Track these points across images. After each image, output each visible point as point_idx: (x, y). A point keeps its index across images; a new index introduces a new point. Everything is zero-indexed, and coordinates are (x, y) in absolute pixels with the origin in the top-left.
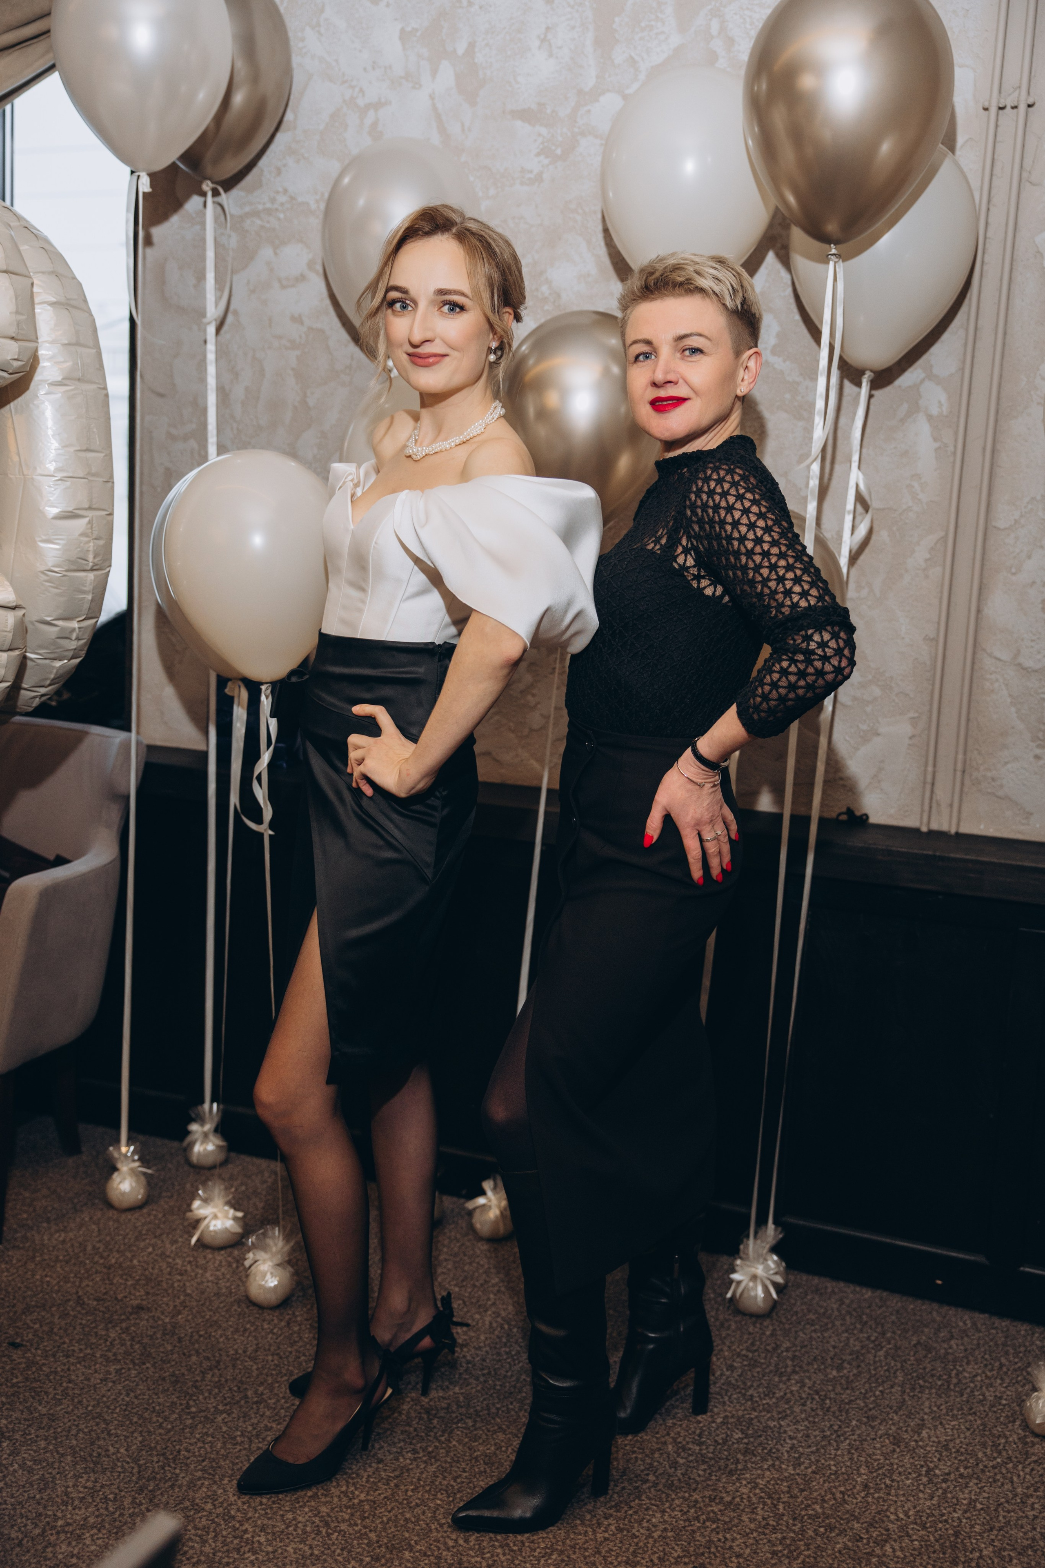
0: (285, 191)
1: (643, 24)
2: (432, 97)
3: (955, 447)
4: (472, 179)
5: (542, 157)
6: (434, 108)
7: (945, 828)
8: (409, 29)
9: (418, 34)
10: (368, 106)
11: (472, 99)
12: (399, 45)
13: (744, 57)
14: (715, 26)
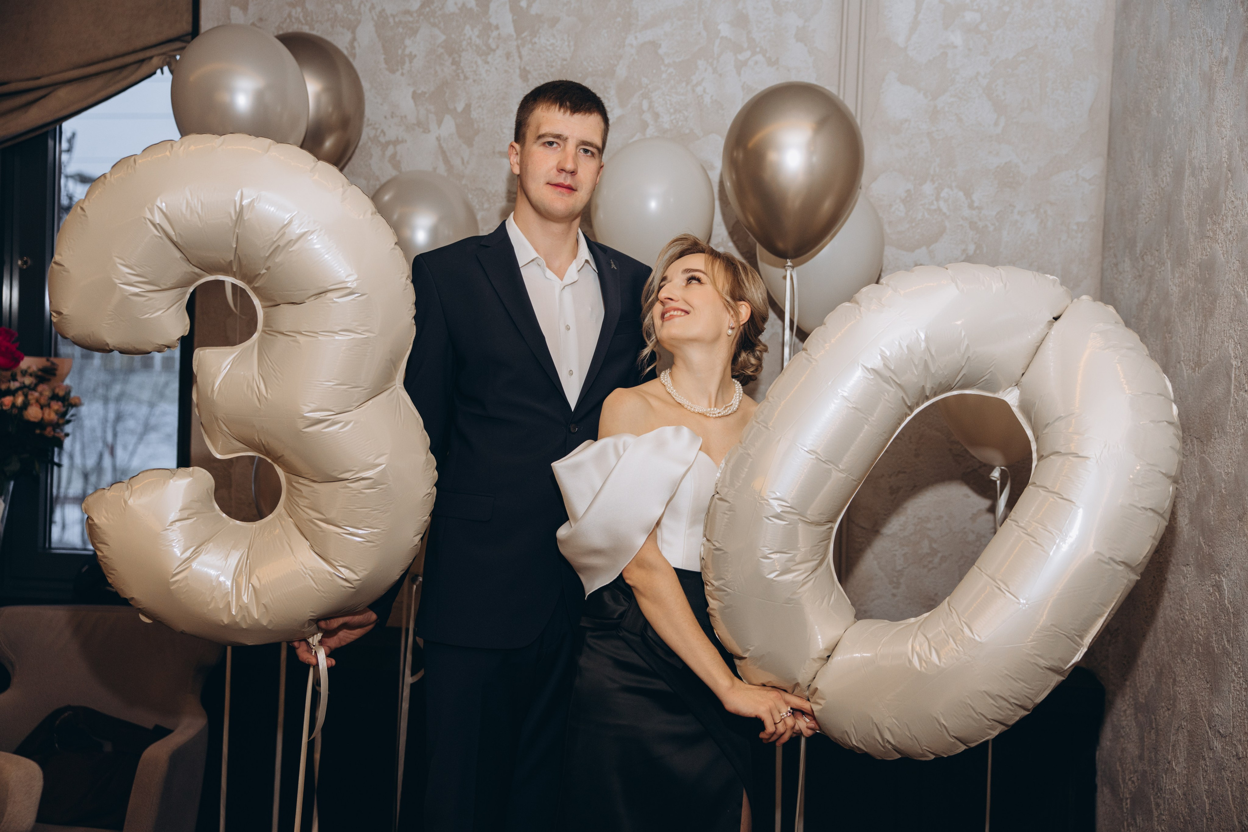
2: (438, 139)
4: (470, 196)
6: (440, 147)
8: (420, 92)
9: (427, 95)
10: (388, 143)
11: (469, 142)
12: (411, 102)
13: (667, 126)
14: (645, 105)
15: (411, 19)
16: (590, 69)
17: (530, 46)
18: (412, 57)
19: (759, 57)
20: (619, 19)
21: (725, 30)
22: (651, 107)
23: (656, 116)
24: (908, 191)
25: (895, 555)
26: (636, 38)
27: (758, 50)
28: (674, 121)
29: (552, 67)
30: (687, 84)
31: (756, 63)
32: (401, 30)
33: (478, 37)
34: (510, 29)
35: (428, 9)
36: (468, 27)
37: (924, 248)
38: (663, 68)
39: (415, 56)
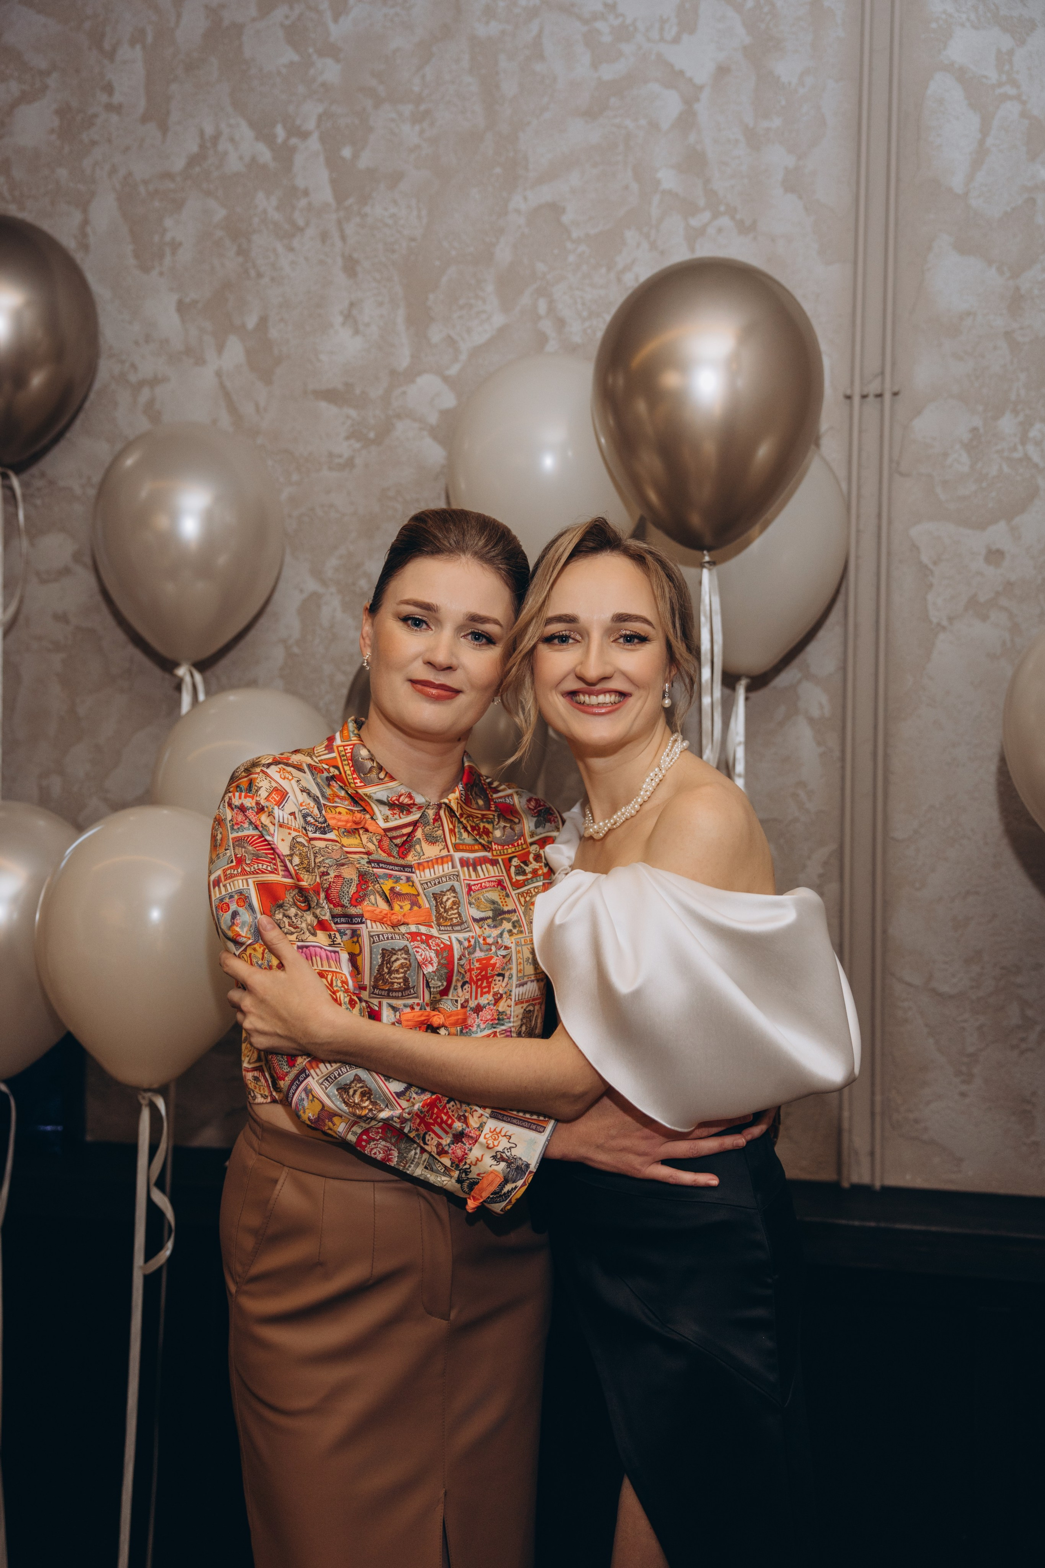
0: (43, 475)
1: (462, 302)
2: (219, 374)
3: (843, 752)
4: (270, 463)
5: (352, 441)
6: (222, 386)
7: (866, 1180)
8: (187, 300)
9: (200, 306)
10: (142, 383)
11: (267, 377)
12: (175, 318)
13: (577, 339)
14: (542, 306)
15: (172, 186)
16: (453, 253)
17: (358, 220)
18: (175, 246)
19: (725, 221)
20: (498, 170)
21: (668, 179)
22: (551, 309)
23: (561, 323)
24: (975, 430)
25: (964, 1029)
26: (525, 199)
27: (722, 208)
28: (589, 331)
29: (393, 251)
30: (609, 269)
31: (720, 230)
32: (157, 204)
33: (277, 208)
34: (324, 194)
35: (197, 169)
36: (261, 195)
37: (1002, 525)
38: (569, 245)
39: (180, 244)
